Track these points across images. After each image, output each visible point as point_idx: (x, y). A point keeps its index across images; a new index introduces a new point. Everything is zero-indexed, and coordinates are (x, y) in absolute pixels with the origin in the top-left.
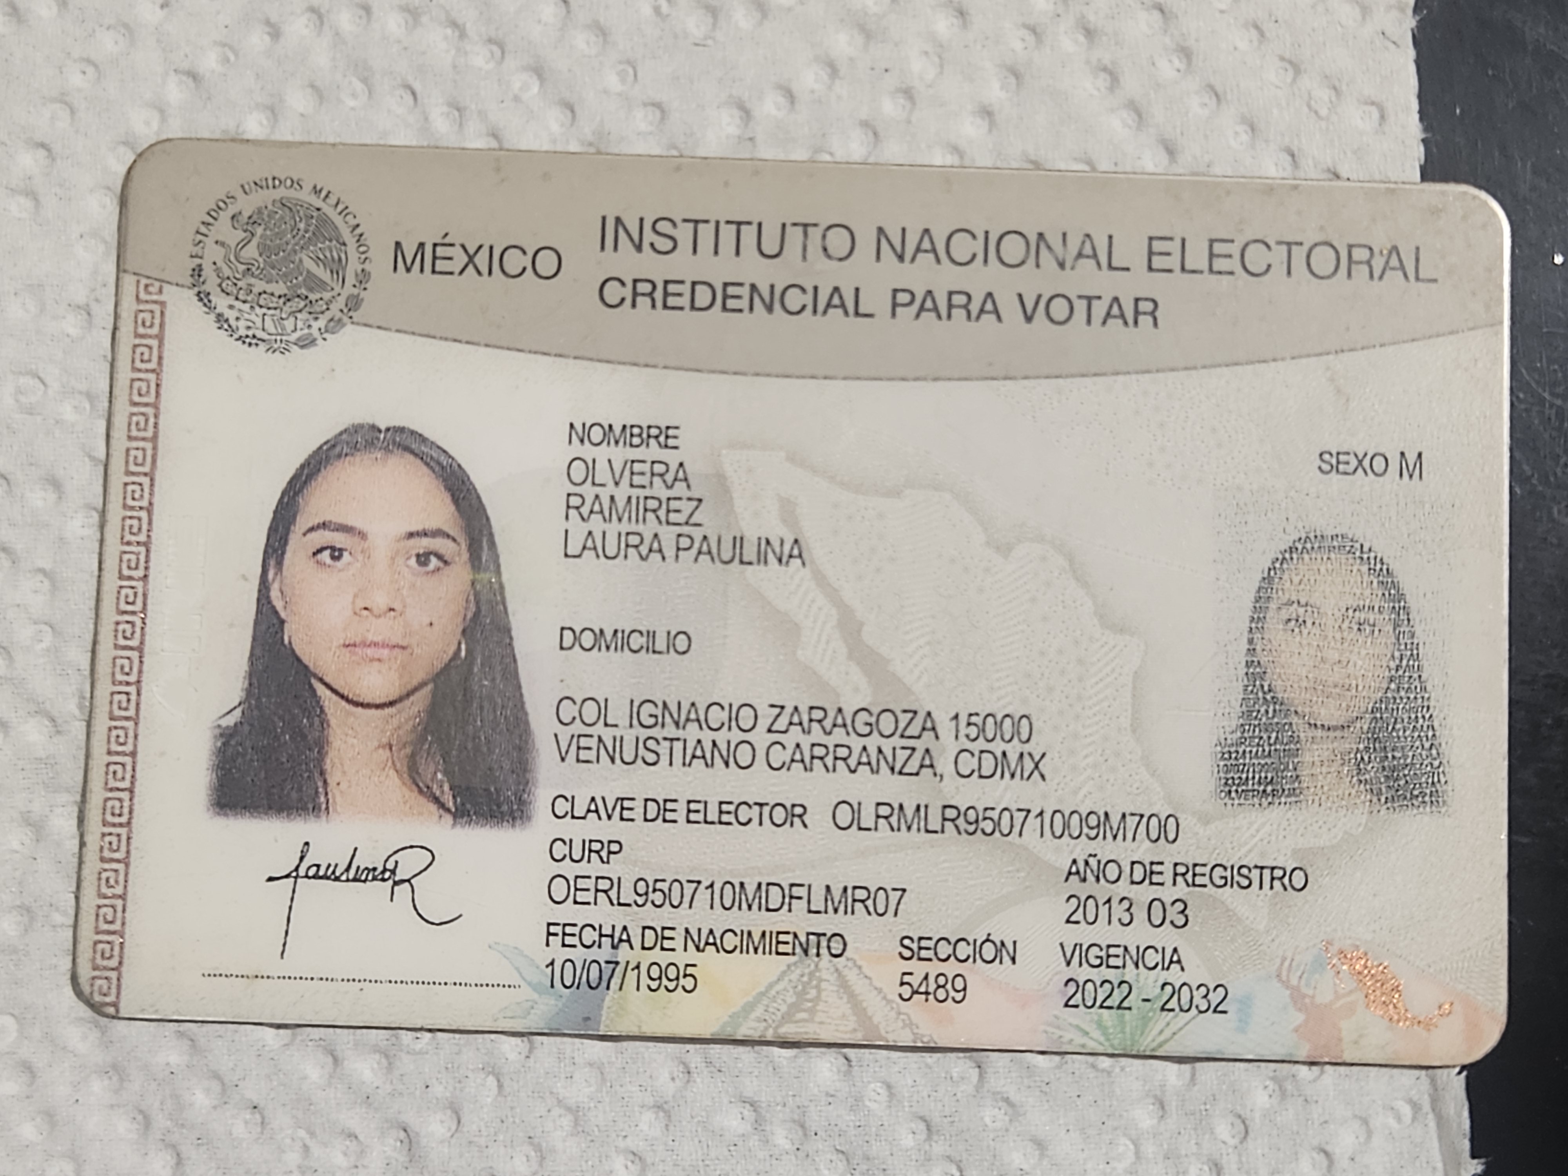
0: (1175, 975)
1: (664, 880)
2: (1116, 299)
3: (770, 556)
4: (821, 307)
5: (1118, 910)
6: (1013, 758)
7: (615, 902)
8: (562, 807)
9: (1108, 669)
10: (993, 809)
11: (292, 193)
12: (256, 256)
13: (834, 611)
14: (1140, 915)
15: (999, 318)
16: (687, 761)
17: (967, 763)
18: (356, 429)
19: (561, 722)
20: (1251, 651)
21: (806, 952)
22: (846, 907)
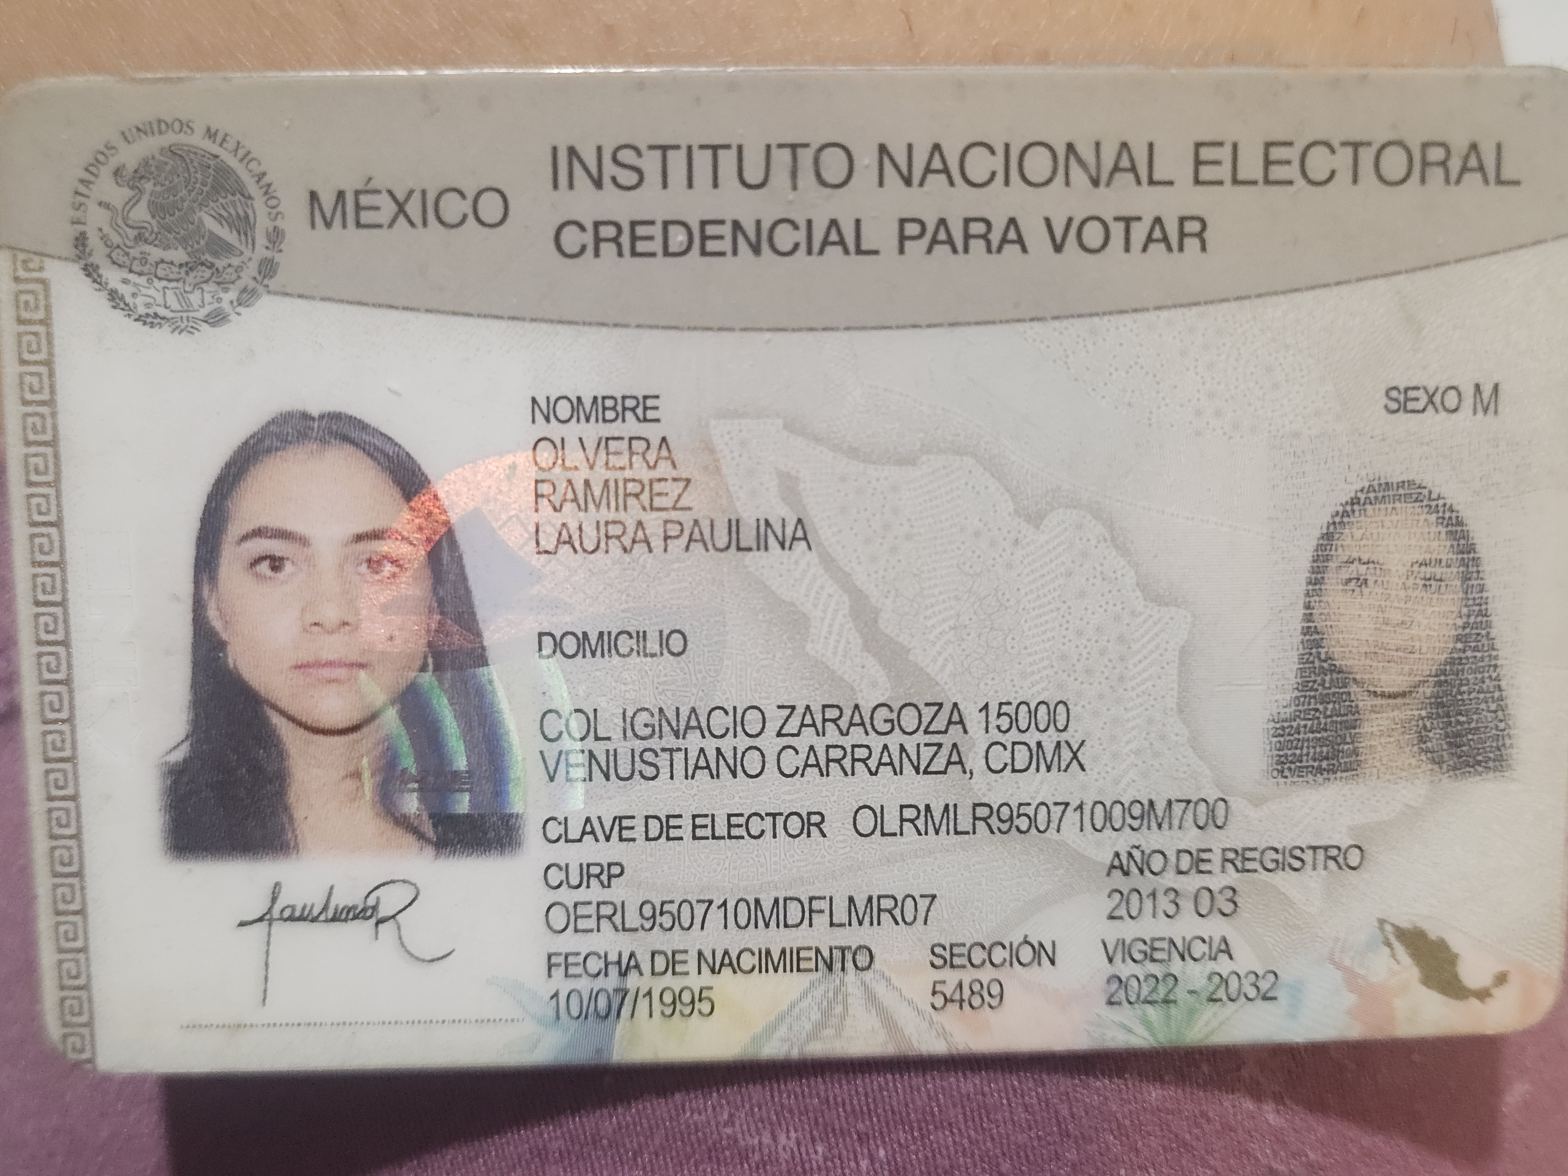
0: (1224, 966)
1: (672, 902)
2: (1158, 221)
3: (772, 540)
4: (816, 245)
5: (1164, 903)
6: (1049, 748)
7: (620, 927)
8: (554, 830)
9: (1151, 646)
10: (1029, 804)
11: (182, 138)
12: (148, 218)
13: (846, 598)
14: (1187, 905)
15: (1024, 250)
16: (690, 773)
17: (999, 757)
18: (285, 418)
19: (545, 737)
20: (1308, 618)
21: (830, 968)
22: (871, 918)
